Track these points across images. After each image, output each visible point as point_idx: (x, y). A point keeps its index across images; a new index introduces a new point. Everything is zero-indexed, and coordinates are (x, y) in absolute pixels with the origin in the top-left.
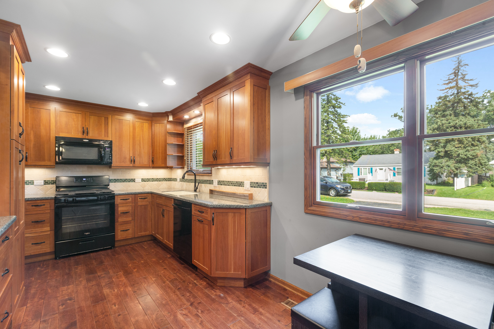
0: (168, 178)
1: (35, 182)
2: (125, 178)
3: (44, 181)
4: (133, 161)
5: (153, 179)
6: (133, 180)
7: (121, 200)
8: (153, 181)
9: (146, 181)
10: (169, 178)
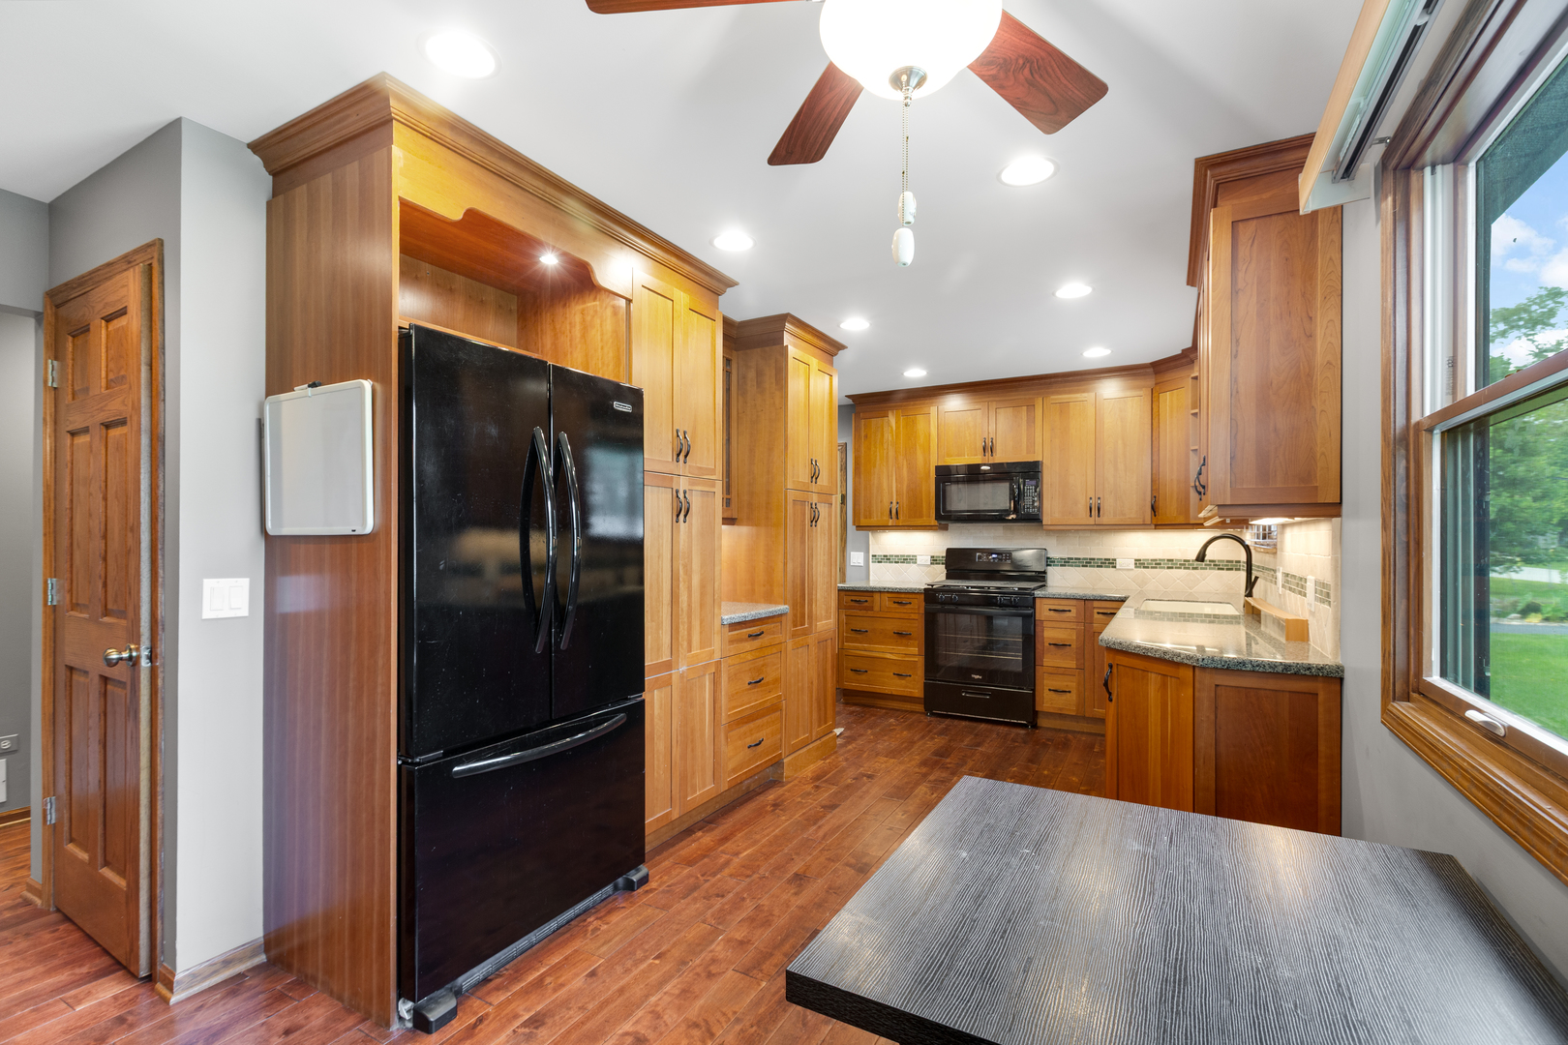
0: (1227, 561)
1: (918, 557)
2: (1089, 557)
3: (932, 557)
4: (1095, 509)
5: (1172, 560)
6: (1111, 563)
7: (1050, 610)
8: (1172, 568)
9: (1148, 567)
10: (1232, 562)
